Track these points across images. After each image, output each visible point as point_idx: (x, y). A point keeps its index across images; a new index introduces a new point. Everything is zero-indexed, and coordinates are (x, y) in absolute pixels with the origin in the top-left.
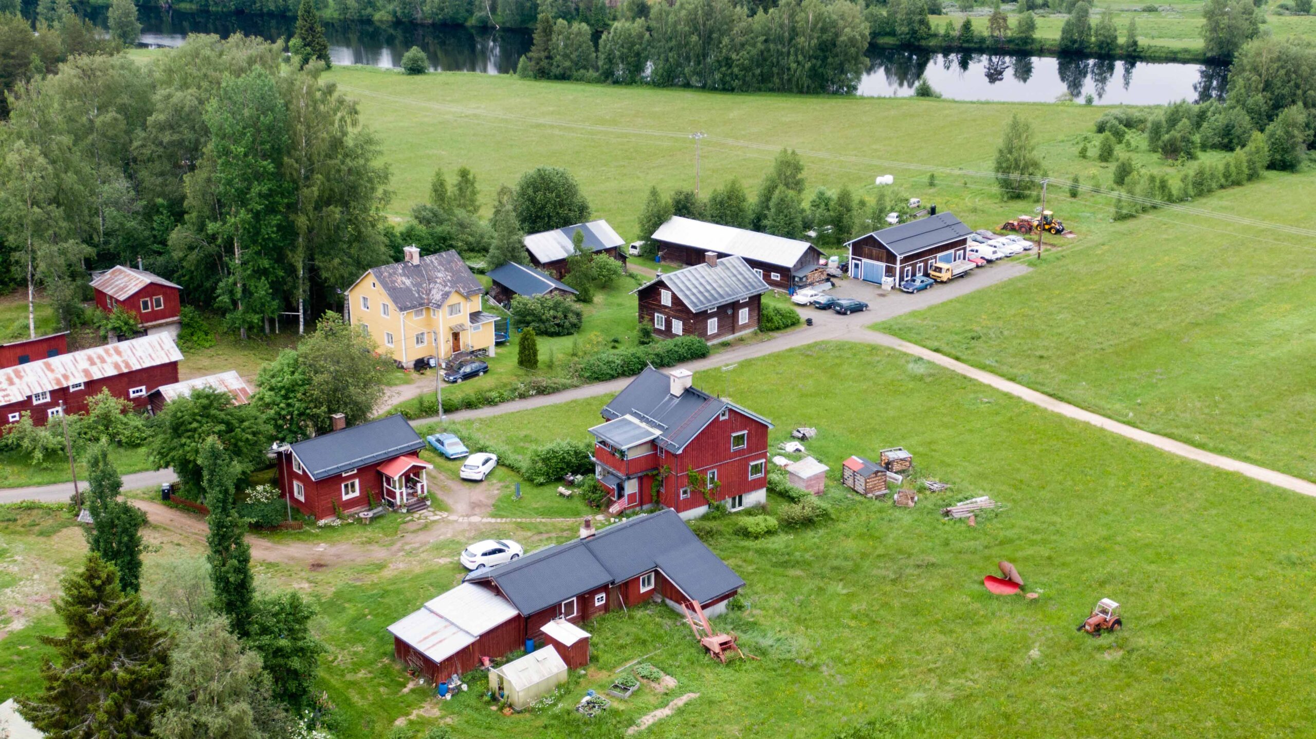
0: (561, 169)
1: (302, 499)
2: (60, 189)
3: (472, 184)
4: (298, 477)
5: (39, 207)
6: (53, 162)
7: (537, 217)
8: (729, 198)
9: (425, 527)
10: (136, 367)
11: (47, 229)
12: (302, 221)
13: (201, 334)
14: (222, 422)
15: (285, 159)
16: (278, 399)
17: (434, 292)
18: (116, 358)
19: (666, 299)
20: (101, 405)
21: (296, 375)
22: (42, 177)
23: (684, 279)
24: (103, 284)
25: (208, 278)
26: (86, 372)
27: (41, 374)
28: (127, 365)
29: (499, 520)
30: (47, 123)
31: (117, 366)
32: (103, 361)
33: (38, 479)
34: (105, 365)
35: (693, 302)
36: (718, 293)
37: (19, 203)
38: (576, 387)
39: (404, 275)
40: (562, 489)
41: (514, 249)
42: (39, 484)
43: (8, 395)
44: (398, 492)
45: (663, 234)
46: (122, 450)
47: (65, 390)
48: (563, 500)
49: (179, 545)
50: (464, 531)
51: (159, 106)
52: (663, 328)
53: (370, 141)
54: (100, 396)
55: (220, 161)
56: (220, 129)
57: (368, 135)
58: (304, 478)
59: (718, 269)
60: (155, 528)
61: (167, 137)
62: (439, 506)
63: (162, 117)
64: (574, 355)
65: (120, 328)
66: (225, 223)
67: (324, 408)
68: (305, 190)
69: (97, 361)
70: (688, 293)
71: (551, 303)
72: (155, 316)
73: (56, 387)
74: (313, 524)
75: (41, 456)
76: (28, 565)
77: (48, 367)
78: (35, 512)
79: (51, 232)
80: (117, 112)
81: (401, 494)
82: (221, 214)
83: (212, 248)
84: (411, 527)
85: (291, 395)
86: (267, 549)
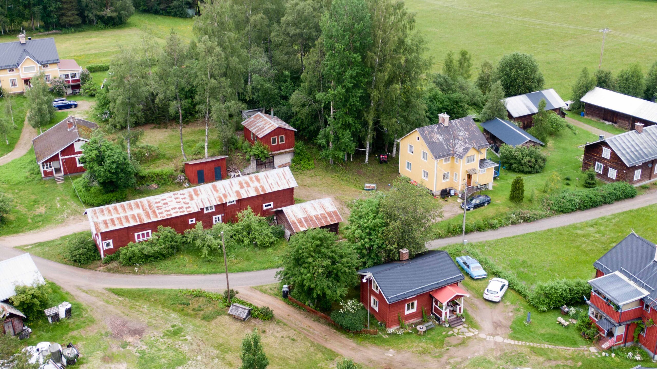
0: (528, 55)
1: (377, 309)
2: (228, 67)
3: (468, 61)
4: (375, 294)
5: (216, 79)
6: (224, 49)
7: (511, 85)
8: (632, 76)
9: (463, 343)
10: (268, 191)
11: (219, 93)
12: (375, 94)
13: (306, 160)
14: (329, 258)
15: (369, 53)
16: (364, 235)
17: (458, 146)
18: (256, 184)
19: (606, 153)
20: (246, 218)
21: (377, 220)
22: (218, 60)
23: (621, 142)
24: (249, 124)
25: (312, 124)
26: (238, 193)
27: (210, 193)
28: (263, 189)
29: (516, 342)
30: (222, 23)
31: (257, 190)
32: (248, 186)
33: (204, 270)
34: (249, 189)
35: (627, 159)
36: (644, 152)
37: (203, 76)
38: (548, 217)
39: (438, 133)
40: (560, 319)
41: (500, 110)
42: (205, 273)
43: (189, 207)
44: (444, 312)
45: (588, 98)
46: (256, 249)
47: (224, 205)
48: (562, 329)
49: (293, 340)
50: (492, 350)
51: (288, 11)
52: (601, 173)
53: (421, 42)
54: (245, 212)
55: (328, 54)
56: (329, 31)
57: (421, 37)
58: (380, 297)
59: (643, 135)
60: (278, 322)
61: (292, 31)
62: (472, 324)
63: (290, 18)
64: (545, 192)
65: (258, 155)
66: (327, 92)
67: (395, 246)
68: (379, 74)
69: (245, 185)
70: (624, 152)
71: (527, 152)
72: (279, 147)
73: (219, 203)
74: (384, 330)
75: (207, 252)
76: (195, 346)
77: (215, 187)
78: (201, 299)
79: (221, 95)
80: (264, 13)
81: (446, 313)
82: (324, 86)
83: (316, 106)
84: (453, 341)
85: (373, 233)
86: (353, 349)
